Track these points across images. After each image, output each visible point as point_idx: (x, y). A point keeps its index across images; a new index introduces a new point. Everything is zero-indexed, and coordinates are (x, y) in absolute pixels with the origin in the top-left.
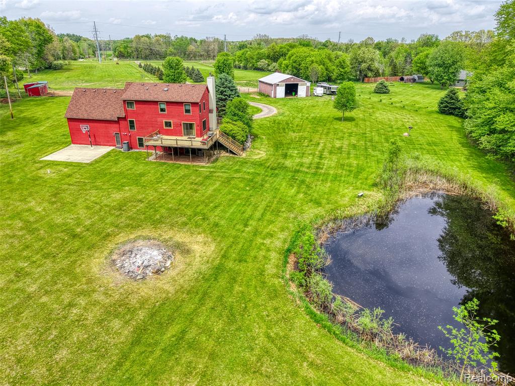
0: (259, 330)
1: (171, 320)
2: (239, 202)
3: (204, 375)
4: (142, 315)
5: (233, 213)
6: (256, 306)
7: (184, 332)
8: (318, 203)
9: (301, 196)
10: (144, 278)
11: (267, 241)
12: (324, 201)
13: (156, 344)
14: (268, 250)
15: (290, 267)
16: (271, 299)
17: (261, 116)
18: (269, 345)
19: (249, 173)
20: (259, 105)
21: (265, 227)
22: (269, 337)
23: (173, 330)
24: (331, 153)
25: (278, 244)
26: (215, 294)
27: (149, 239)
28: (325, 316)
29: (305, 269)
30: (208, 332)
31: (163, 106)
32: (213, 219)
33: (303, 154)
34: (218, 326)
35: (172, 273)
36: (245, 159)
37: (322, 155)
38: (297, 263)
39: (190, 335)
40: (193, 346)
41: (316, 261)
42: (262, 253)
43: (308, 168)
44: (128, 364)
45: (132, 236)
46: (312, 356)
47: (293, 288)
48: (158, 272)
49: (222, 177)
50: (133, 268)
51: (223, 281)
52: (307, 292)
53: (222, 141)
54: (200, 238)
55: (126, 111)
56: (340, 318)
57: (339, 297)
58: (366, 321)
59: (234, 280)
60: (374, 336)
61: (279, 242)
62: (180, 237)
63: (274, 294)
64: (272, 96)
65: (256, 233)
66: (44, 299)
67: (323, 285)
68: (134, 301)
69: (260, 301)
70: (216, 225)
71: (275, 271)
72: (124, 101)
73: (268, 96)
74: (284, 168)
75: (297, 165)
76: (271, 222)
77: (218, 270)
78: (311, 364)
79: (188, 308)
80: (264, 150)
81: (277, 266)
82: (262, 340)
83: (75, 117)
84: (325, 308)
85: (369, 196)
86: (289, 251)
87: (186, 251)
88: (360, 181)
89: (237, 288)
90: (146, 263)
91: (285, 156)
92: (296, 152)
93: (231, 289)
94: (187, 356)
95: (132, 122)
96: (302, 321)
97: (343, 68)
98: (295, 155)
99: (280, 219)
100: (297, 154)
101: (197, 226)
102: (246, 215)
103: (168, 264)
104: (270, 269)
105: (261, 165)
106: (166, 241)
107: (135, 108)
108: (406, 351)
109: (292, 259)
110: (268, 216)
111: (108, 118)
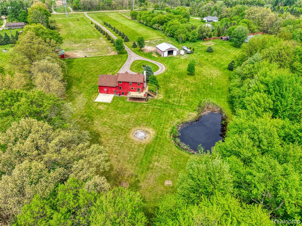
0: (167, 149)
1: (150, 147)
2: (158, 118)
3: (159, 156)
4: (145, 146)
5: (157, 122)
6: (166, 145)
7: (153, 149)
8: (179, 118)
9: (174, 115)
10: (142, 139)
11: (166, 130)
12: (180, 117)
13: (149, 151)
14: (167, 132)
15: (172, 136)
16: (168, 143)
17: (159, 72)
18: (169, 151)
19: (159, 106)
20: (157, 63)
21: (166, 126)
22: (168, 150)
23: (151, 149)
24: (184, 95)
25: (169, 131)
26: (157, 142)
27: (140, 130)
28: (178, 146)
29: (175, 137)
30: (158, 149)
31: (131, 83)
32: (152, 124)
33: (175, 96)
34: (159, 148)
35: (148, 138)
36: (157, 99)
37: (181, 96)
38: (173, 135)
39: (155, 150)
40: (155, 151)
41: (177, 135)
42: (166, 133)
43: (176, 103)
44: (146, 154)
45: (136, 129)
46: (176, 153)
47: (172, 141)
48: (145, 138)
49: (151, 108)
50: (139, 137)
51: (158, 140)
52: (175, 142)
53: (149, 93)
54: (151, 129)
55: (119, 84)
56: (181, 147)
57: (181, 143)
58: (185, 147)
59: (160, 139)
60: (187, 150)
61: (169, 130)
62: (146, 129)
63: (169, 142)
64: (162, 56)
65: (163, 128)
66: (126, 144)
67: (178, 140)
68: (142, 144)
69: (166, 144)
70: (154, 125)
71: (169, 137)
72: (118, 82)
73: (161, 56)
74: (169, 103)
75: (173, 102)
76: (167, 124)
77: (157, 137)
78: (176, 154)
79: (153, 145)
80: (162, 94)
81: (169, 136)
82: (167, 150)
83: (101, 85)
84: (179, 145)
85: (192, 115)
86: (171, 132)
87: (149, 133)
88: (191, 108)
89: (161, 141)
90: (142, 136)
91: (169, 97)
92: (173, 95)
93: (160, 141)
94: (155, 153)
95: (120, 87)
96: (174, 147)
97: (194, 35)
98: (172, 97)
99: (169, 123)
100: (173, 96)
101: (149, 126)
102: (160, 122)
103: (146, 136)
104: (168, 137)
105: (162, 102)
106: (143, 130)
107: (121, 83)
108: (192, 152)
109: (172, 134)
110: (166, 123)
111: (113, 86)
